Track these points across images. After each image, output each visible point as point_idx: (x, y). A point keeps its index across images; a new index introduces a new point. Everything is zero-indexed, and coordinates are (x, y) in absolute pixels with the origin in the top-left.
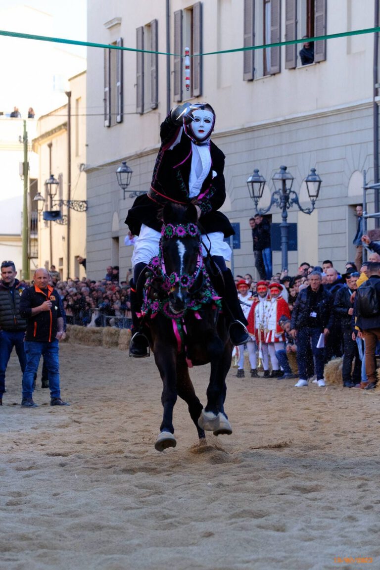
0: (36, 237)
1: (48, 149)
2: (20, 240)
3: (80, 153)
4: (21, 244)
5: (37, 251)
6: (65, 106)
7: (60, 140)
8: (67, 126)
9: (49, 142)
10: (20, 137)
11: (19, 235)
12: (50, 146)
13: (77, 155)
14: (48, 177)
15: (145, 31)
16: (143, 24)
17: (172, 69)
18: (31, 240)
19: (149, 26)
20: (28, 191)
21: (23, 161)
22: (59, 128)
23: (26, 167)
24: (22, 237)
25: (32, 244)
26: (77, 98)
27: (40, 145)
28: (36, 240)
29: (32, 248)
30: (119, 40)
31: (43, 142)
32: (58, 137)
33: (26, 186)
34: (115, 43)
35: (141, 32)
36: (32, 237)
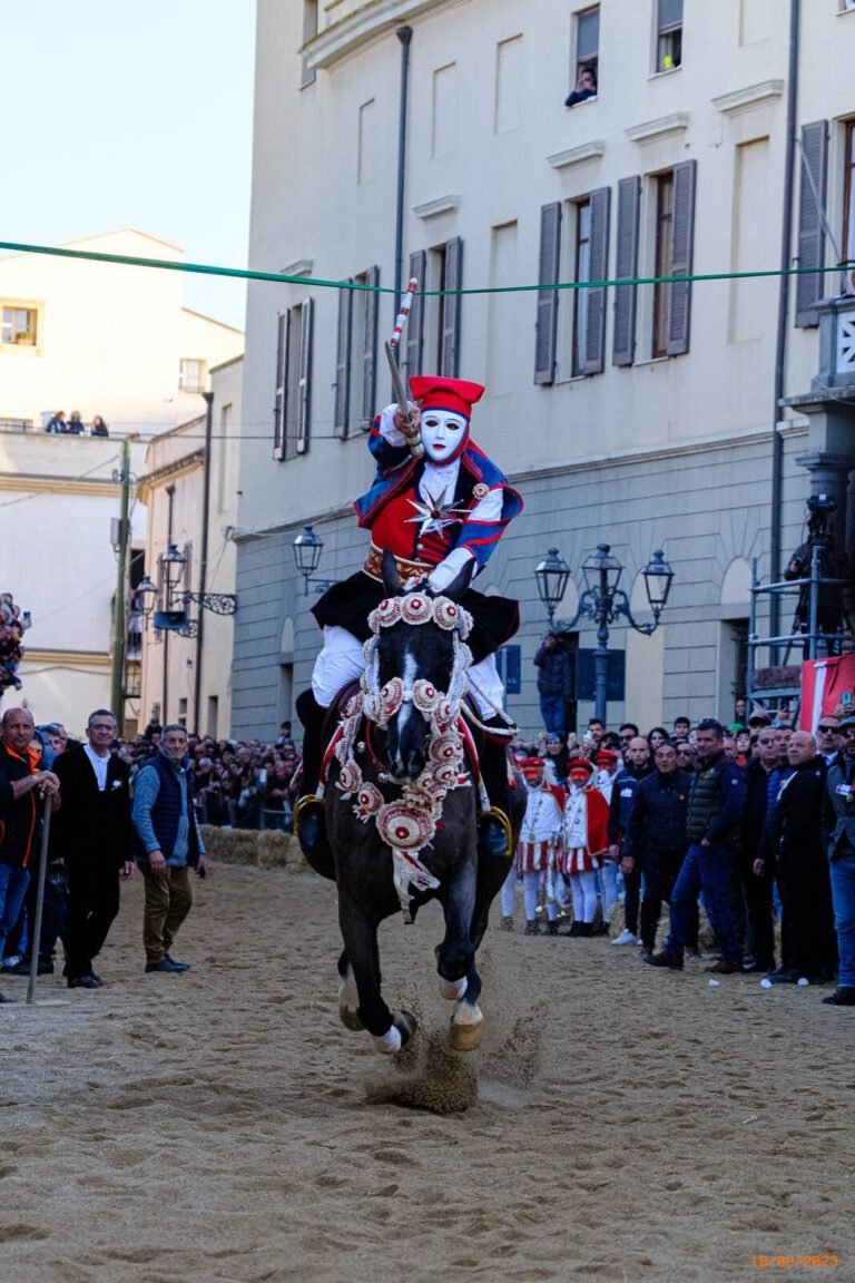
0: (138, 658)
1: (167, 497)
2: (107, 665)
3: (226, 507)
4: (109, 670)
5: (139, 683)
6: (201, 418)
7: (190, 483)
8: (203, 456)
9: (168, 484)
10: (115, 472)
11: (106, 654)
12: (171, 491)
13: (221, 510)
14: (164, 549)
15: (356, 286)
16: (353, 275)
17: (403, 358)
19: (363, 277)
20: (127, 573)
21: (118, 516)
22: (190, 458)
23: (124, 528)
24: (111, 657)
25: (131, 670)
26: (224, 404)
27: (153, 488)
28: (137, 664)
29: (130, 678)
30: (306, 302)
31: (160, 484)
32: (187, 477)
33: (122, 563)
34: (298, 308)
35: (347, 288)
36: (131, 657)
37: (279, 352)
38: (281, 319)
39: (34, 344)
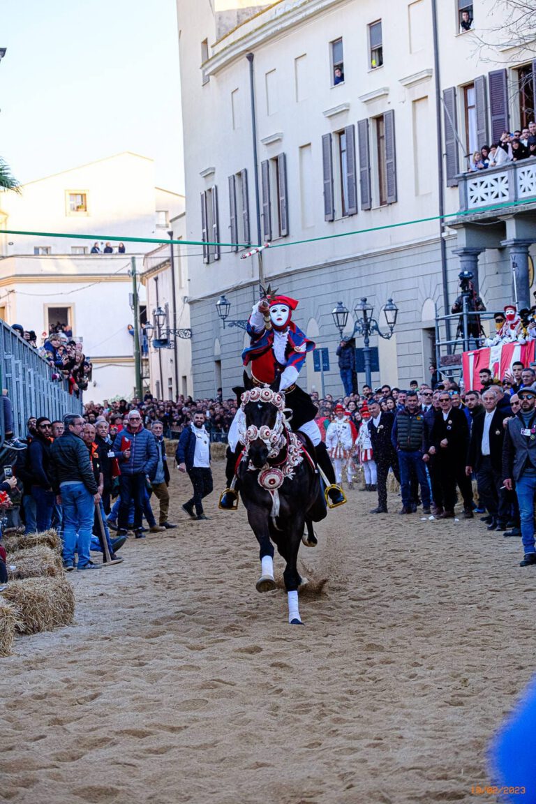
0: (147, 357)
1: (155, 282)
2: (132, 362)
3: (183, 286)
4: (134, 364)
5: (149, 370)
7: (165, 275)
8: (170, 261)
9: (155, 276)
10: (129, 271)
11: (132, 357)
12: (156, 279)
13: (181, 288)
14: (155, 307)
15: (236, 178)
16: (234, 174)
17: (262, 212)
18: (143, 360)
19: (239, 174)
20: (139, 319)
21: (132, 292)
22: (164, 263)
23: (135, 297)
24: (134, 358)
25: (144, 363)
26: (179, 236)
27: (147, 278)
28: (147, 360)
29: (144, 367)
30: (213, 187)
31: (150, 277)
32: (163, 272)
33: (136, 315)
34: (210, 190)
35: (233, 180)
36: (144, 357)
37: (202, 212)
38: (202, 196)
39: (86, 211)
